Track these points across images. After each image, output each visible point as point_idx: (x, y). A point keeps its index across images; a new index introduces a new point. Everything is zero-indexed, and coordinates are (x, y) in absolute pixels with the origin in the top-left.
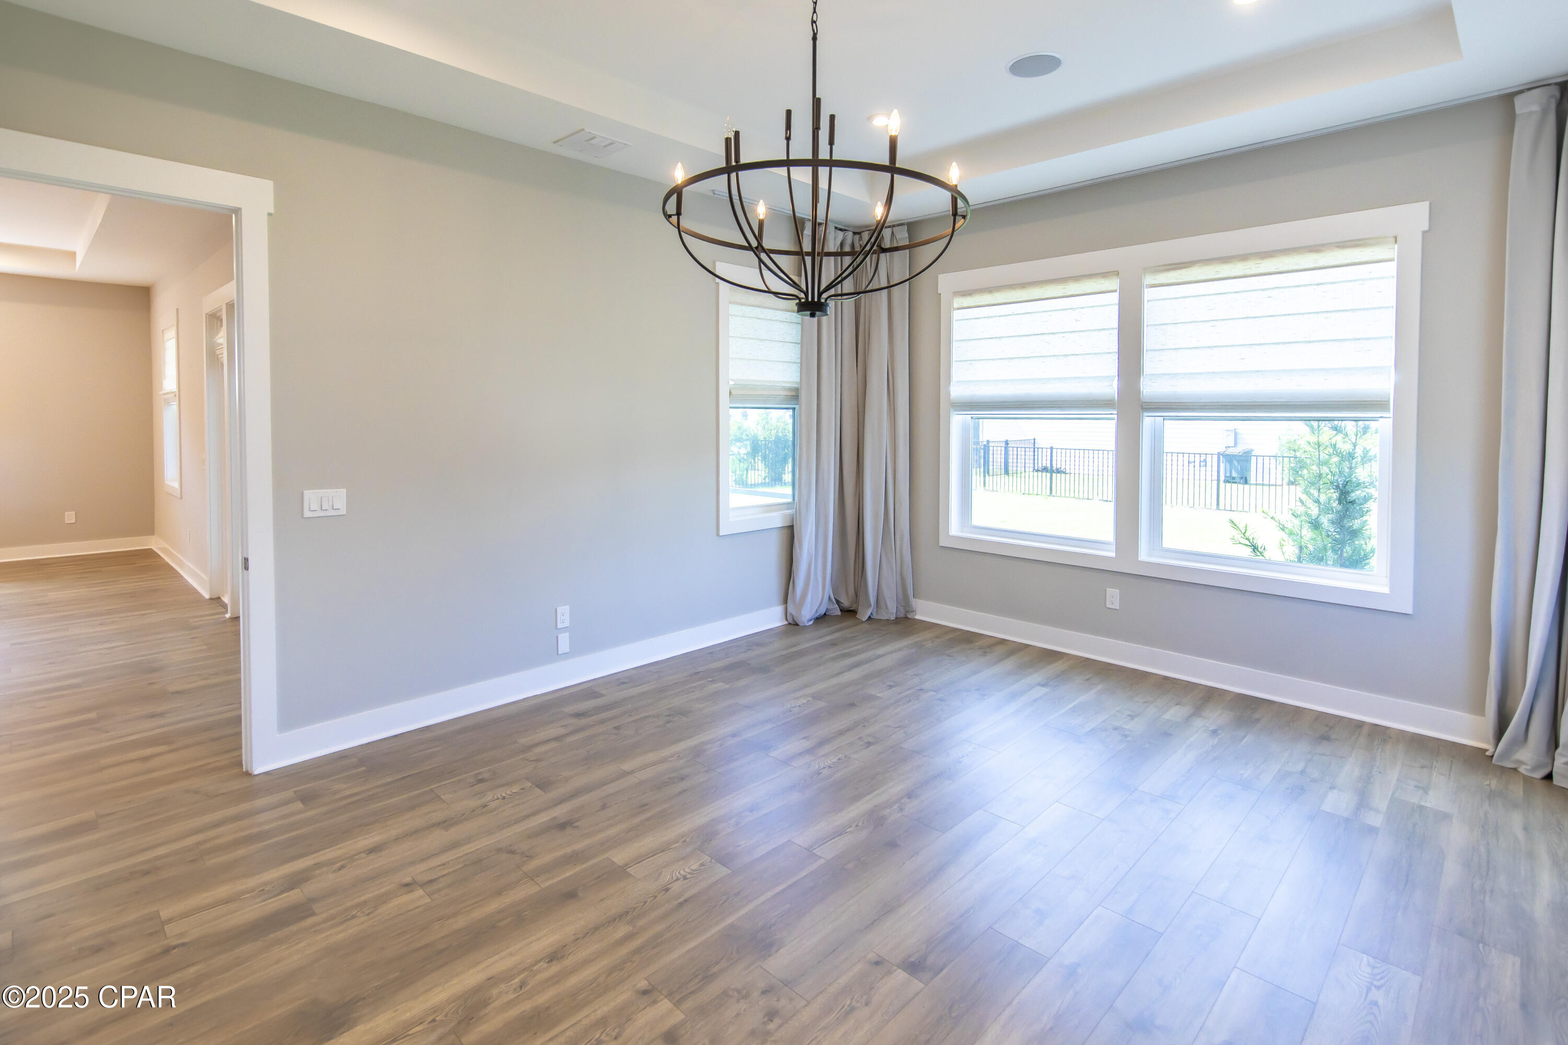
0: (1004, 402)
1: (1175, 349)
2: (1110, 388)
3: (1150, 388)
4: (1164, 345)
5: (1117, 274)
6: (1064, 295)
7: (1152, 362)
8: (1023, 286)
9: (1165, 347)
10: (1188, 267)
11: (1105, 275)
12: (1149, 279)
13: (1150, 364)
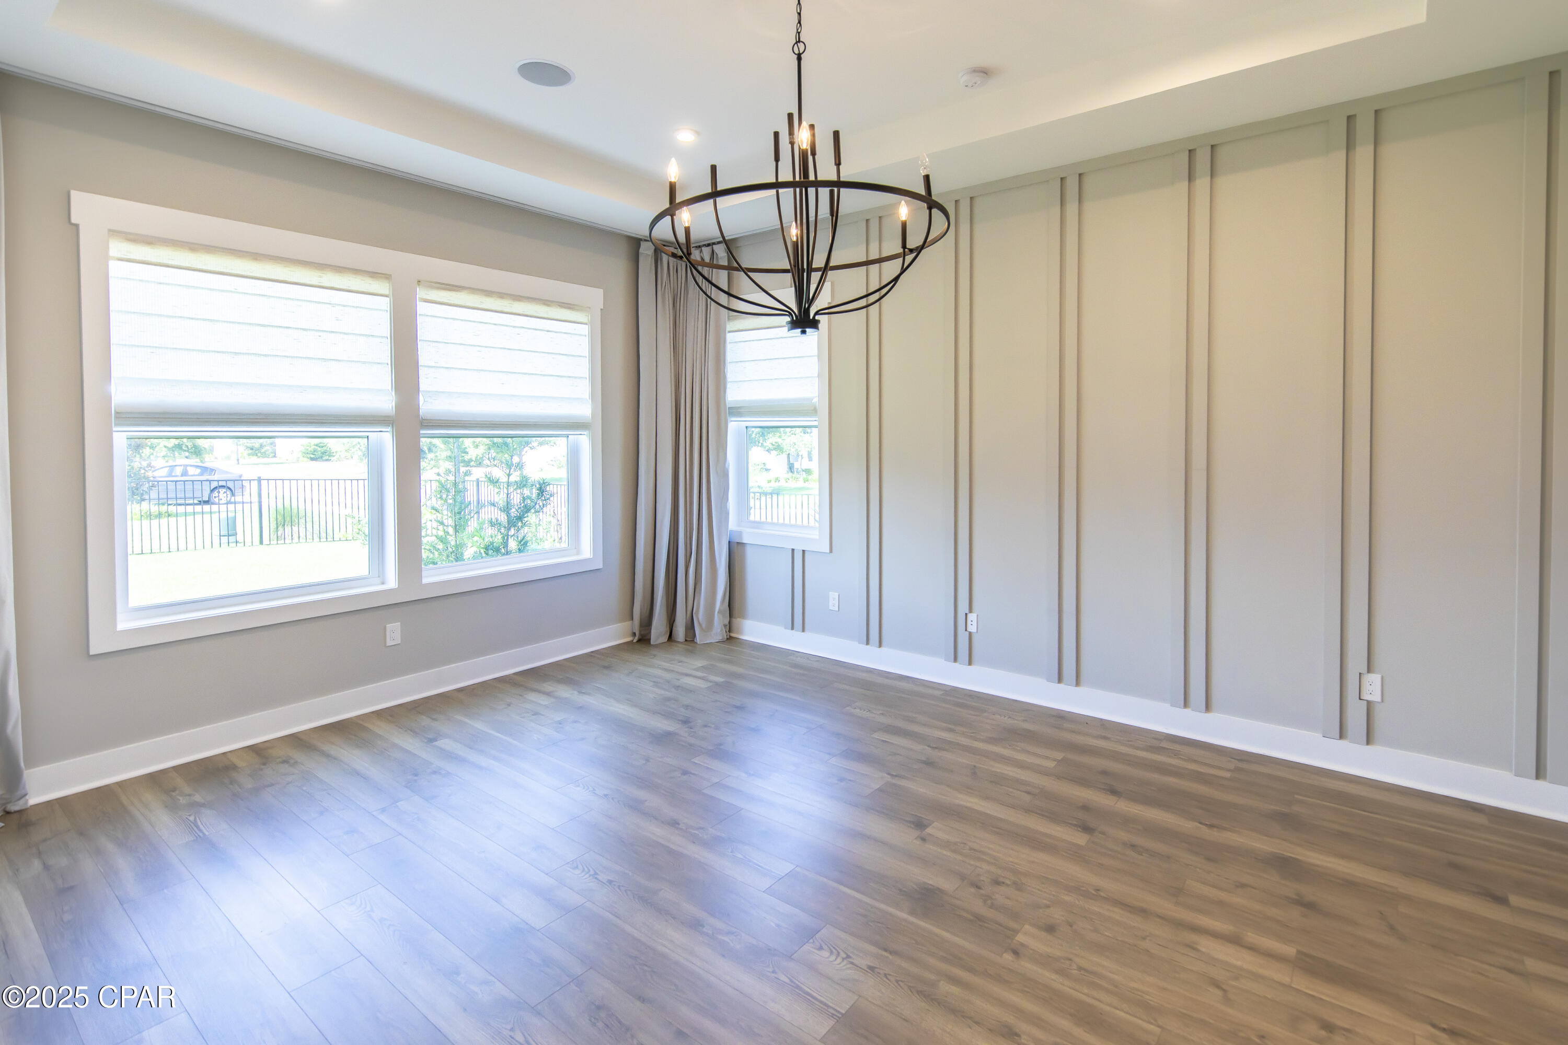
0: (230, 414)
1: (447, 368)
2: (386, 403)
3: (428, 406)
4: (437, 363)
5: (387, 277)
6: (320, 284)
7: (427, 378)
8: (256, 256)
9: (437, 365)
10: (454, 290)
11: (374, 275)
12: (421, 293)
13: (427, 381)
